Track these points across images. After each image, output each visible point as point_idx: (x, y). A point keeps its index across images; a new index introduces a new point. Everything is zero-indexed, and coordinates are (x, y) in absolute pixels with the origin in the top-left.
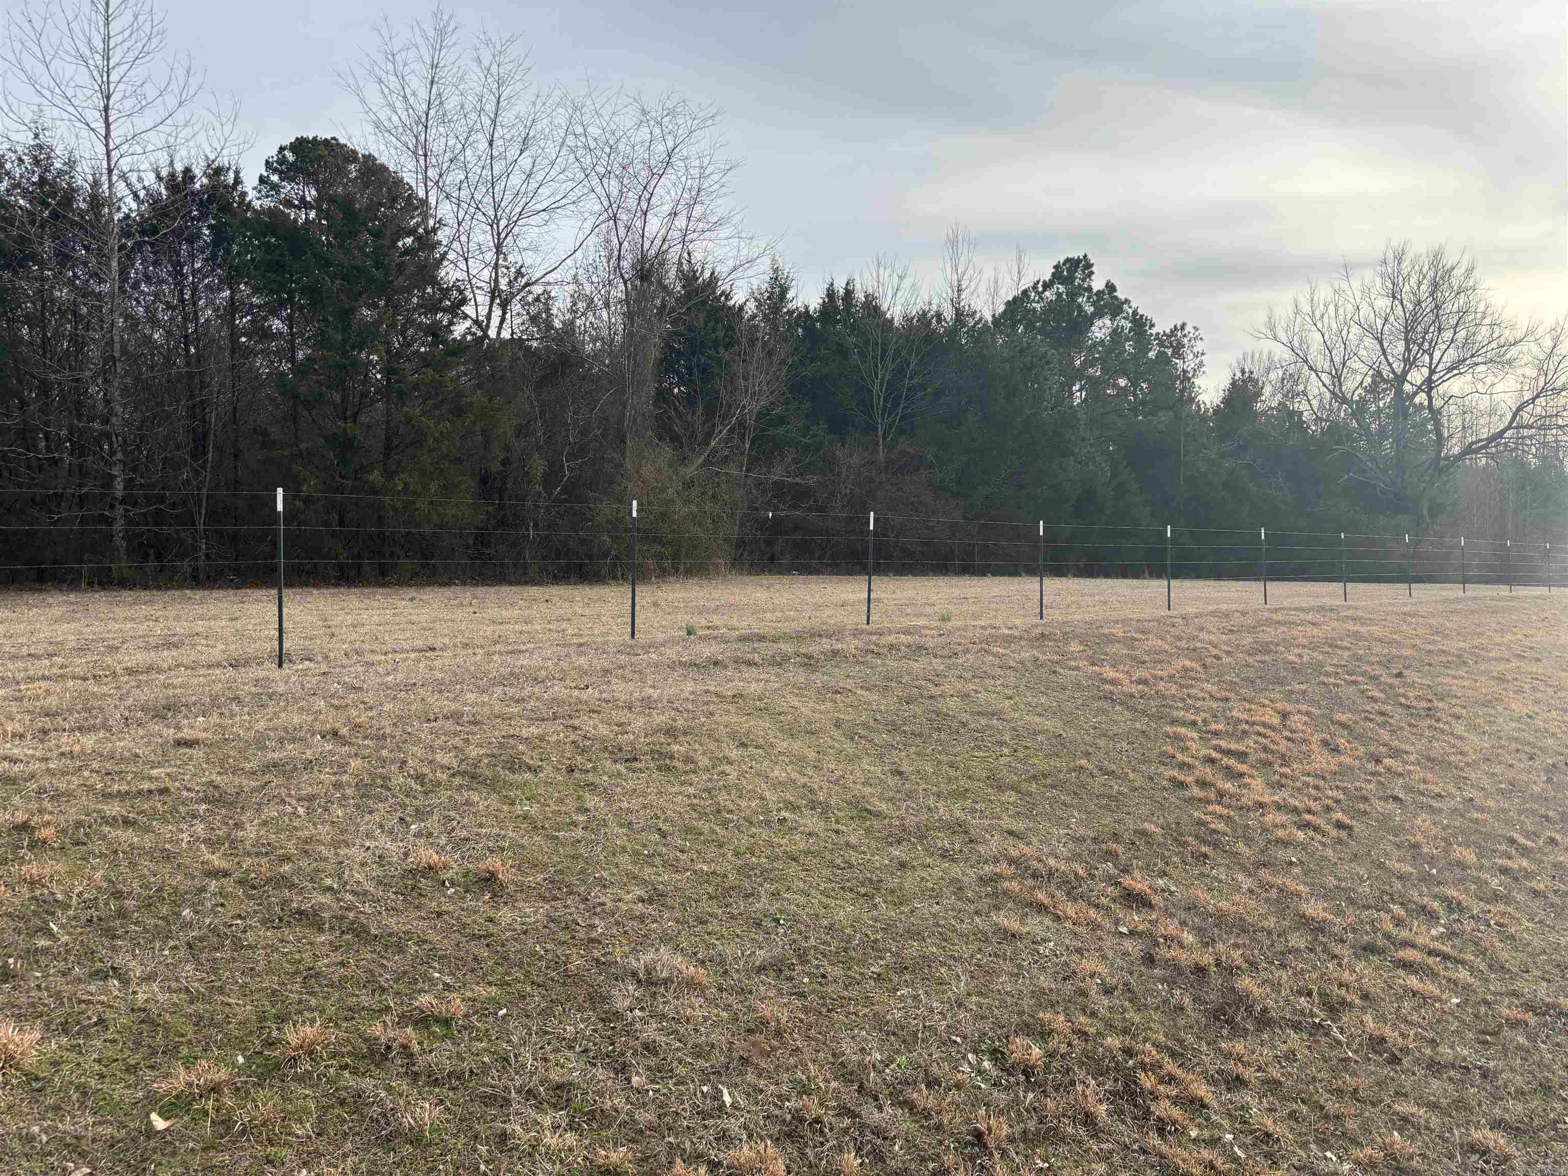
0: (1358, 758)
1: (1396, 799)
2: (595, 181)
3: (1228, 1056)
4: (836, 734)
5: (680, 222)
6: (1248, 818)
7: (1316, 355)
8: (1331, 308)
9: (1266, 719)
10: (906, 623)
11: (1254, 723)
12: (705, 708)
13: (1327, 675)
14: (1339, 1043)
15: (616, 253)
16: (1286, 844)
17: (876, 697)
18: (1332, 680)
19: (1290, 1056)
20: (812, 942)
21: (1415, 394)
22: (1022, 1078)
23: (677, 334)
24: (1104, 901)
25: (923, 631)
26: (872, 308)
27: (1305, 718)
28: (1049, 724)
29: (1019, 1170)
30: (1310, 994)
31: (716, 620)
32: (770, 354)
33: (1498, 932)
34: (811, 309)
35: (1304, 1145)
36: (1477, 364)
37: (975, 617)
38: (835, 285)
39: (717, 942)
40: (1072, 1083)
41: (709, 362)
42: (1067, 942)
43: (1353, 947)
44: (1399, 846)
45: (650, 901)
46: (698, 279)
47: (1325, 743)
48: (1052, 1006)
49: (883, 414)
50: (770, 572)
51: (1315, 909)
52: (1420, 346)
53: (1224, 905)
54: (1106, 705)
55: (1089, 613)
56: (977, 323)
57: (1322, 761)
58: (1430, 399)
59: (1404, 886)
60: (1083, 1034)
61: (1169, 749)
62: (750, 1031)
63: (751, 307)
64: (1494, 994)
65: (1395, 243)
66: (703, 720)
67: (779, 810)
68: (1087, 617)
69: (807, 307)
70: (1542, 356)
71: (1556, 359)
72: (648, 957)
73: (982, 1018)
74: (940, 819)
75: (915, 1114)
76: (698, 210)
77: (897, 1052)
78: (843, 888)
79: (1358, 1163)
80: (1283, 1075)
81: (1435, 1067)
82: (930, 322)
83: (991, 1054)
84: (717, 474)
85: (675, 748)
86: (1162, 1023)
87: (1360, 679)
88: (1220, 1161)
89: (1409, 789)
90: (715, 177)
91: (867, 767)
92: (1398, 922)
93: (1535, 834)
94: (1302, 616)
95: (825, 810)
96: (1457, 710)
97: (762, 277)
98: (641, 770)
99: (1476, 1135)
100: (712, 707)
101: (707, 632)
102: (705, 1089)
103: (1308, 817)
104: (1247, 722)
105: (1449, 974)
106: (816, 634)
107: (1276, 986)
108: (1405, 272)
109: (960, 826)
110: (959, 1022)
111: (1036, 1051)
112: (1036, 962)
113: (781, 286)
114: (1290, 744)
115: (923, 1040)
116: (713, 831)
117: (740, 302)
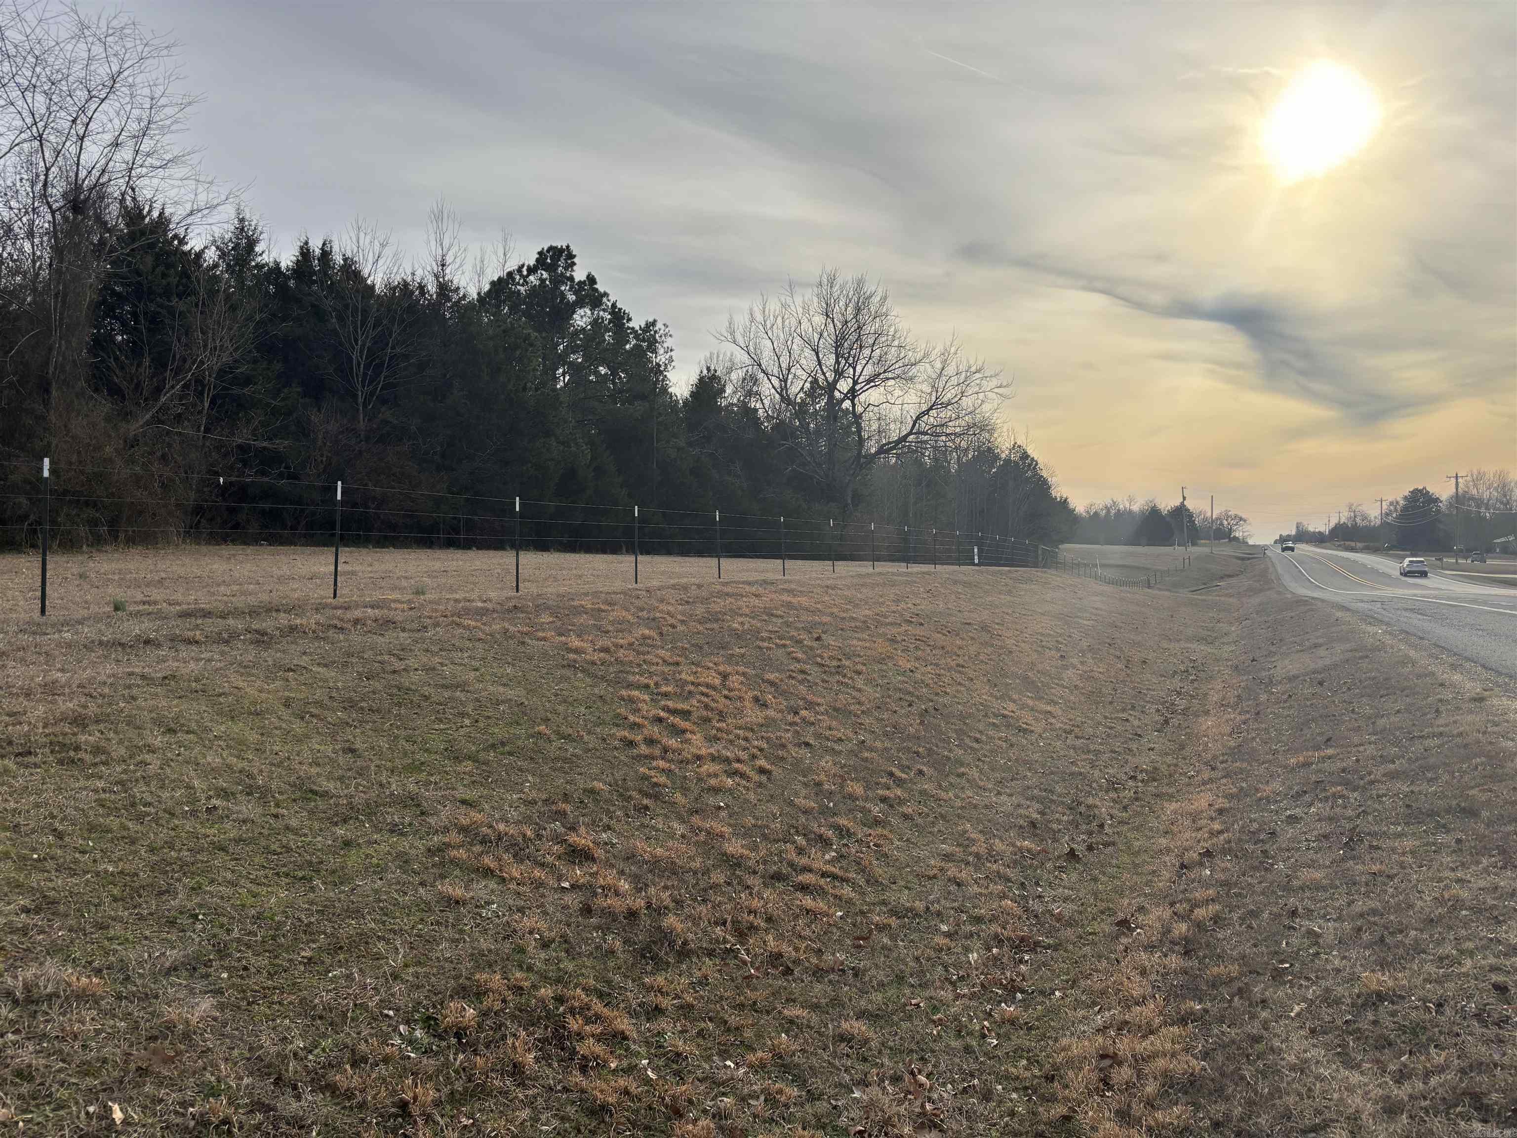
0: (781, 711)
1: (807, 744)
2: (15, 94)
3: (650, 989)
4: (285, 713)
5: (126, 154)
6: (687, 770)
7: (767, 358)
8: (779, 319)
9: (709, 680)
10: (377, 596)
11: (699, 684)
12: (126, 692)
13: (763, 640)
14: (745, 963)
15: (42, 177)
16: (716, 790)
17: (333, 674)
18: (766, 644)
19: (704, 982)
20: (236, 934)
21: (843, 400)
22: (453, 1041)
23: (116, 275)
24: (549, 859)
25: (392, 605)
26: (351, 271)
27: (742, 678)
28: (510, 693)
29: (442, 1131)
30: (724, 923)
31: (156, 594)
32: (233, 308)
33: (876, 851)
34: (283, 265)
35: (708, 1059)
36: (888, 379)
37: (451, 590)
38: (311, 244)
39: (119, 948)
40: (504, 1037)
41: (159, 310)
42: (511, 902)
43: (763, 877)
44: (806, 785)
45: (38, 910)
46: (144, 218)
47: (756, 700)
48: (490, 966)
49: (363, 381)
50: (234, 542)
51: (735, 847)
52: (847, 360)
53: (659, 851)
54: (568, 673)
55: (564, 586)
56: (460, 299)
57: (754, 715)
58: (854, 405)
59: (807, 820)
60: (518, 990)
61: (622, 711)
62: (154, 1038)
63: (211, 255)
64: (869, 904)
65: (828, 269)
66: (122, 705)
67: (209, 798)
68: (562, 590)
69: (277, 264)
70: (934, 376)
71: (944, 378)
72: (29, 973)
73: (418, 987)
74: (392, 794)
75: (338, 1097)
76: (146, 145)
77: (324, 1036)
78: (277, 874)
79: (751, 1066)
80: (695, 998)
81: (818, 973)
82: (412, 292)
83: (424, 1022)
84: (168, 433)
85: (82, 738)
86: (593, 967)
87: (788, 642)
88: (635, 1085)
89: (818, 736)
90: (169, 111)
91: (317, 747)
92: (800, 851)
93: (908, 768)
94: (747, 588)
95: (263, 795)
96: (859, 667)
97: (226, 226)
98: (36, 766)
99: (845, 1025)
100: (135, 691)
101: (141, 607)
102: (91, 1109)
103: (737, 765)
104: (693, 683)
105: (838, 892)
106: (271, 609)
107: (695, 920)
108: (836, 295)
109: (413, 800)
110: (392, 995)
111: (471, 1012)
112: (478, 925)
113: (248, 237)
114: (728, 702)
115: (353, 1019)
116: (124, 827)
117: (197, 249)
